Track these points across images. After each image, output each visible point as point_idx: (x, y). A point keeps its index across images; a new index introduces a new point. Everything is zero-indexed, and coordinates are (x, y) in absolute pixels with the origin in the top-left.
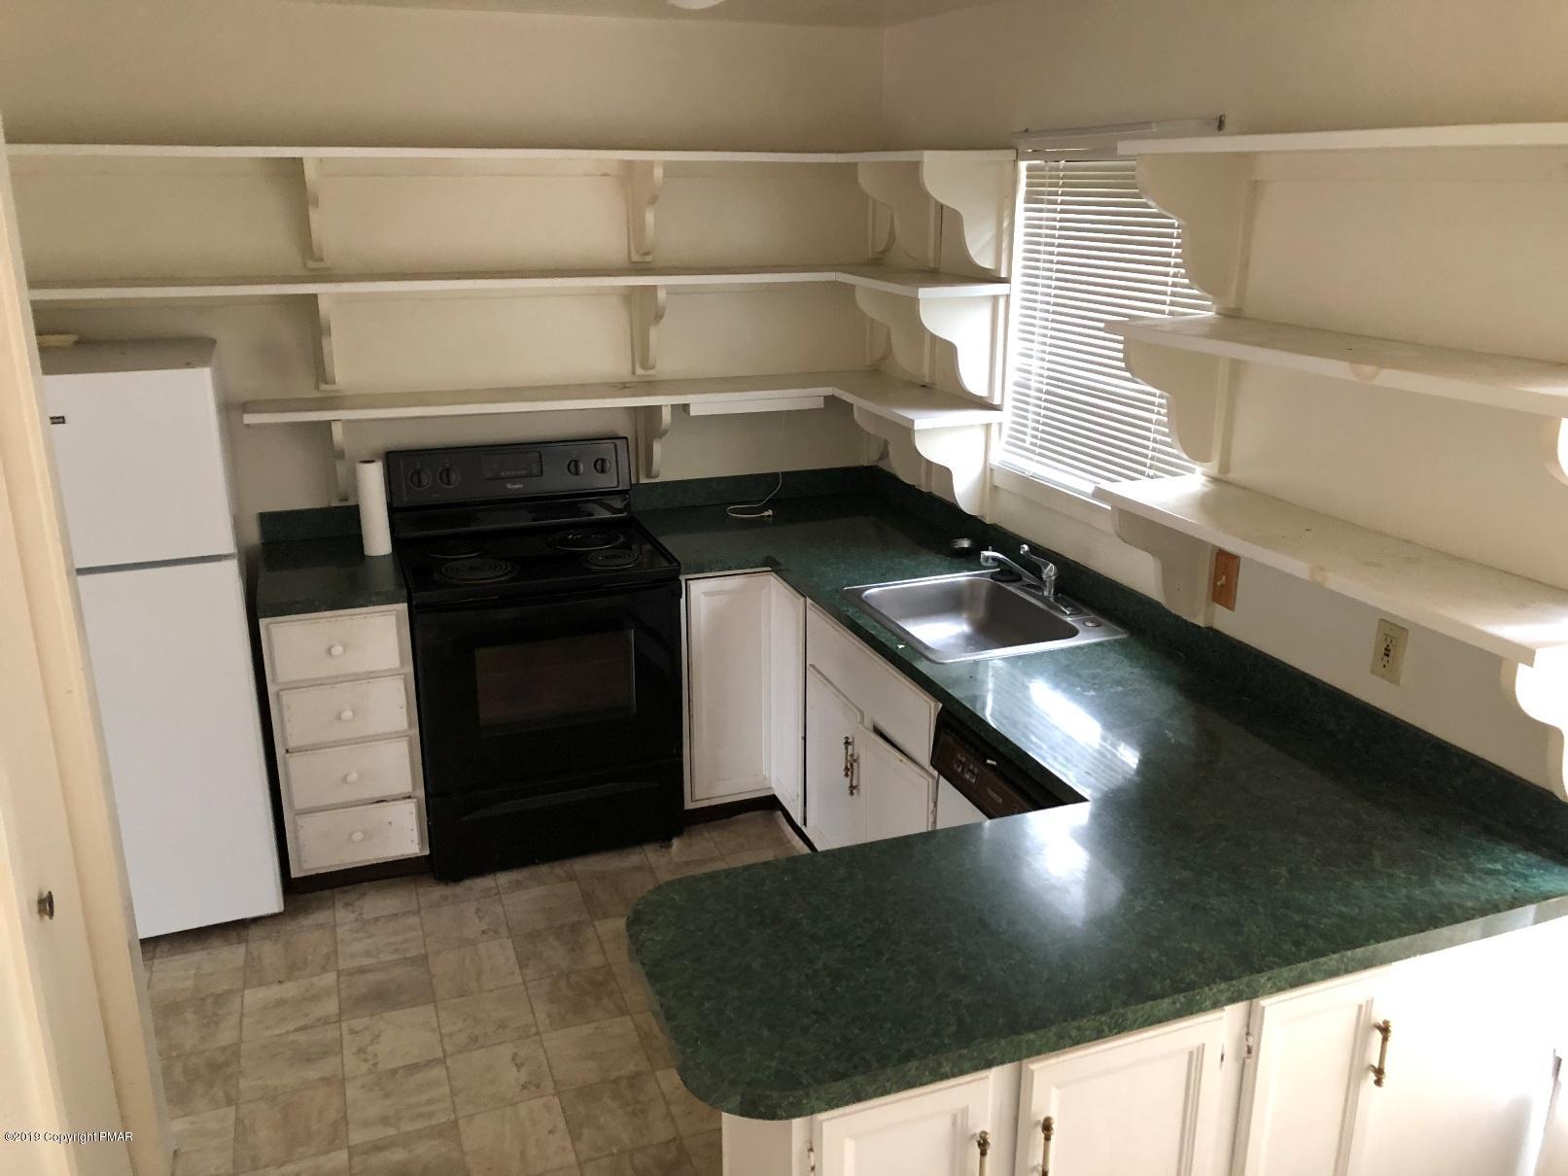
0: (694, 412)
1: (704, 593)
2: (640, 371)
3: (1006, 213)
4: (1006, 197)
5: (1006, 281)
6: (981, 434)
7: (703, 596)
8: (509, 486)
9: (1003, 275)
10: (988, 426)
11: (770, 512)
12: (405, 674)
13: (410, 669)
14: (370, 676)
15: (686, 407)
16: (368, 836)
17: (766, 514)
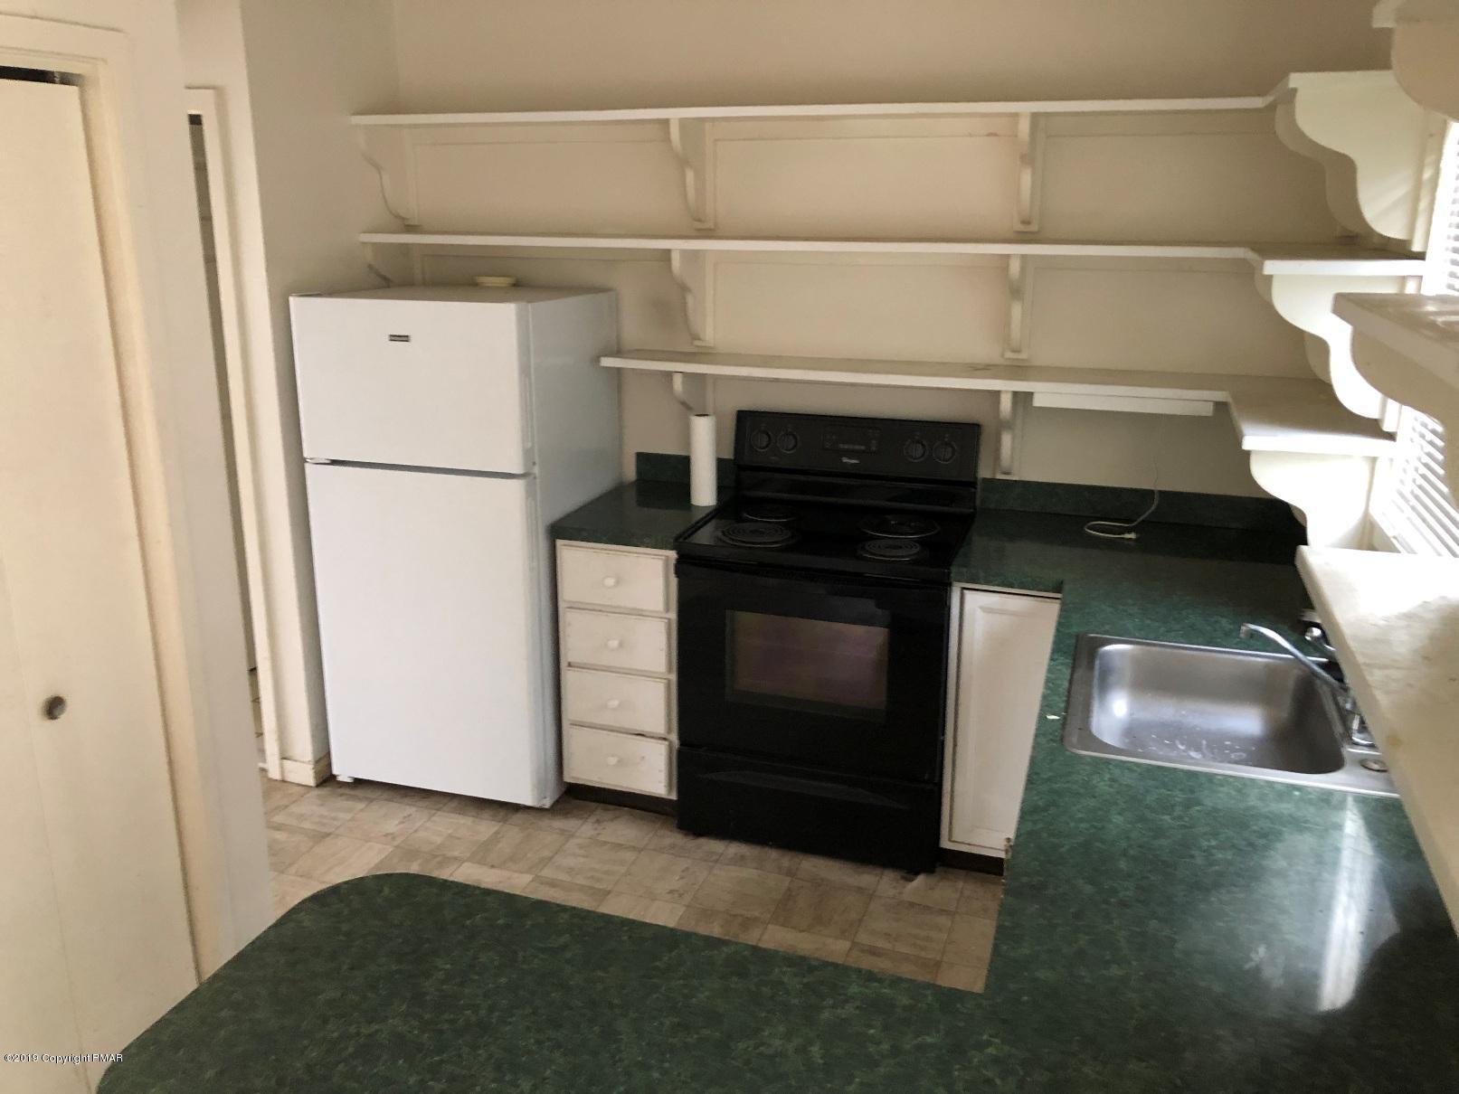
0: (1038, 402)
1: (981, 608)
2: (1009, 355)
3: (1430, 159)
4: (1431, 135)
5: (1420, 256)
6: (1365, 468)
7: (979, 610)
8: (845, 460)
9: (1416, 248)
10: (1374, 460)
11: (1132, 536)
12: (669, 619)
13: (673, 615)
14: (640, 613)
15: (1030, 395)
16: (621, 763)
17: (1127, 536)
